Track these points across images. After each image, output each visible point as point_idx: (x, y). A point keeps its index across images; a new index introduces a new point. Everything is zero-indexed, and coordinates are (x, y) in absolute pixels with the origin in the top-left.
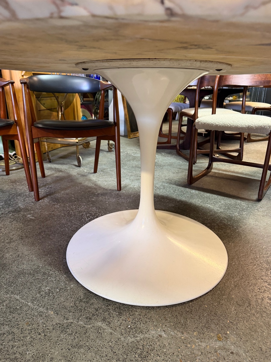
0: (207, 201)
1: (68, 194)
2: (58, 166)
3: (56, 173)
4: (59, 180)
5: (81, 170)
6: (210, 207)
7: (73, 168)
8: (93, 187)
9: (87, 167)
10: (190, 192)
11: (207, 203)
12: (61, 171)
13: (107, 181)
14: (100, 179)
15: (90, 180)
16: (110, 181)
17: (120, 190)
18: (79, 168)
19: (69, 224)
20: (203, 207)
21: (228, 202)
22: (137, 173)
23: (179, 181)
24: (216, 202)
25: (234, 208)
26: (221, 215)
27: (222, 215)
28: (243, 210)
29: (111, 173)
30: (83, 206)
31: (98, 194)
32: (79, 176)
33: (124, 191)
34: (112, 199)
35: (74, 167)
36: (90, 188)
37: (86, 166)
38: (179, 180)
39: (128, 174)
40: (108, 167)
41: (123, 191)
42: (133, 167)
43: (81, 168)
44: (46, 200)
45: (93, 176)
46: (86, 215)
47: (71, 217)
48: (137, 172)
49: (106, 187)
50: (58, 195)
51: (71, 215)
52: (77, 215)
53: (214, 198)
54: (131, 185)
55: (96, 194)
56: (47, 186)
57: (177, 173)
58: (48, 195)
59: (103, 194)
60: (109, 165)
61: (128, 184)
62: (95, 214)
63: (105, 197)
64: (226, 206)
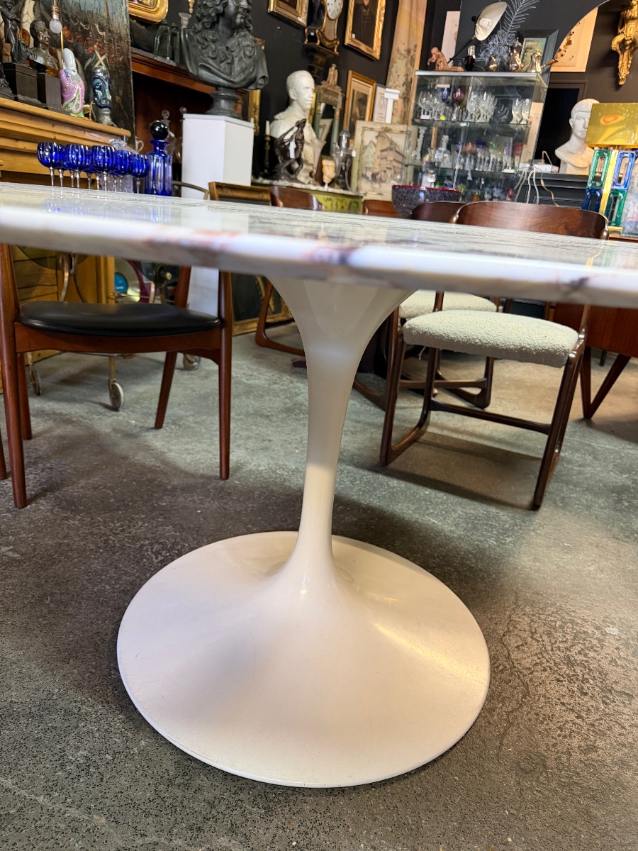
0: (428, 509)
1: (97, 488)
2: (60, 407)
3: (58, 427)
4: (67, 446)
5: (121, 418)
6: (434, 523)
7: (100, 414)
8: (159, 467)
9: (136, 410)
10: (388, 485)
11: (428, 515)
12: (67, 421)
13: (192, 452)
14: (173, 447)
15: (148, 449)
16: (198, 452)
17: (227, 477)
18: (114, 413)
19: (112, 573)
20: (420, 524)
21: (472, 511)
22: (260, 431)
23: (359, 456)
24: (446, 512)
25: (485, 527)
26: (460, 544)
27: (462, 545)
28: (505, 532)
29: (199, 429)
30: (140, 523)
31: (174, 489)
32: (119, 435)
33: (236, 480)
34: (210, 502)
35: (102, 410)
36: (151, 470)
37: (132, 409)
38: (358, 452)
39: (241, 433)
40: (188, 414)
41: (233, 480)
42: (248, 414)
43: (120, 413)
44: (43, 505)
45: (155, 436)
46: (152, 549)
47: (114, 553)
48: (260, 428)
49: (191, 469)
50: (72, 491)
51: (114, 547)
52: (129, 547)
53: (440, 501)
54: (250, 463)
55: (169, 487)
56: (41, 466)
57: (352, 433)
58: (45, 490)
59: (187, 489)
60: (190, 407)
61: (242, 461)
62: (173, 544)
63: (192, 497)
64: (468, 523)
